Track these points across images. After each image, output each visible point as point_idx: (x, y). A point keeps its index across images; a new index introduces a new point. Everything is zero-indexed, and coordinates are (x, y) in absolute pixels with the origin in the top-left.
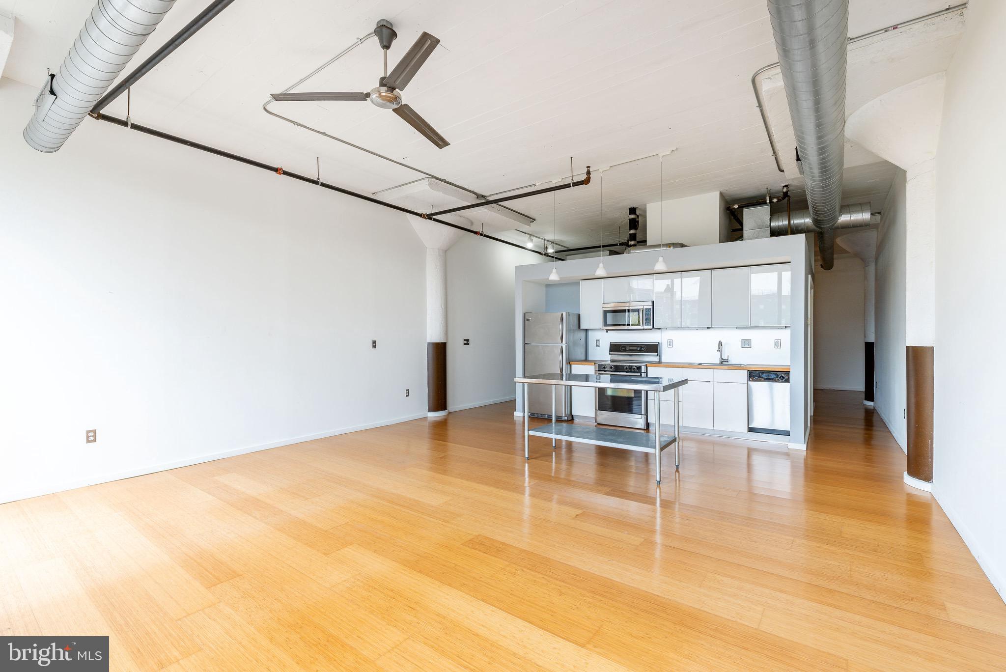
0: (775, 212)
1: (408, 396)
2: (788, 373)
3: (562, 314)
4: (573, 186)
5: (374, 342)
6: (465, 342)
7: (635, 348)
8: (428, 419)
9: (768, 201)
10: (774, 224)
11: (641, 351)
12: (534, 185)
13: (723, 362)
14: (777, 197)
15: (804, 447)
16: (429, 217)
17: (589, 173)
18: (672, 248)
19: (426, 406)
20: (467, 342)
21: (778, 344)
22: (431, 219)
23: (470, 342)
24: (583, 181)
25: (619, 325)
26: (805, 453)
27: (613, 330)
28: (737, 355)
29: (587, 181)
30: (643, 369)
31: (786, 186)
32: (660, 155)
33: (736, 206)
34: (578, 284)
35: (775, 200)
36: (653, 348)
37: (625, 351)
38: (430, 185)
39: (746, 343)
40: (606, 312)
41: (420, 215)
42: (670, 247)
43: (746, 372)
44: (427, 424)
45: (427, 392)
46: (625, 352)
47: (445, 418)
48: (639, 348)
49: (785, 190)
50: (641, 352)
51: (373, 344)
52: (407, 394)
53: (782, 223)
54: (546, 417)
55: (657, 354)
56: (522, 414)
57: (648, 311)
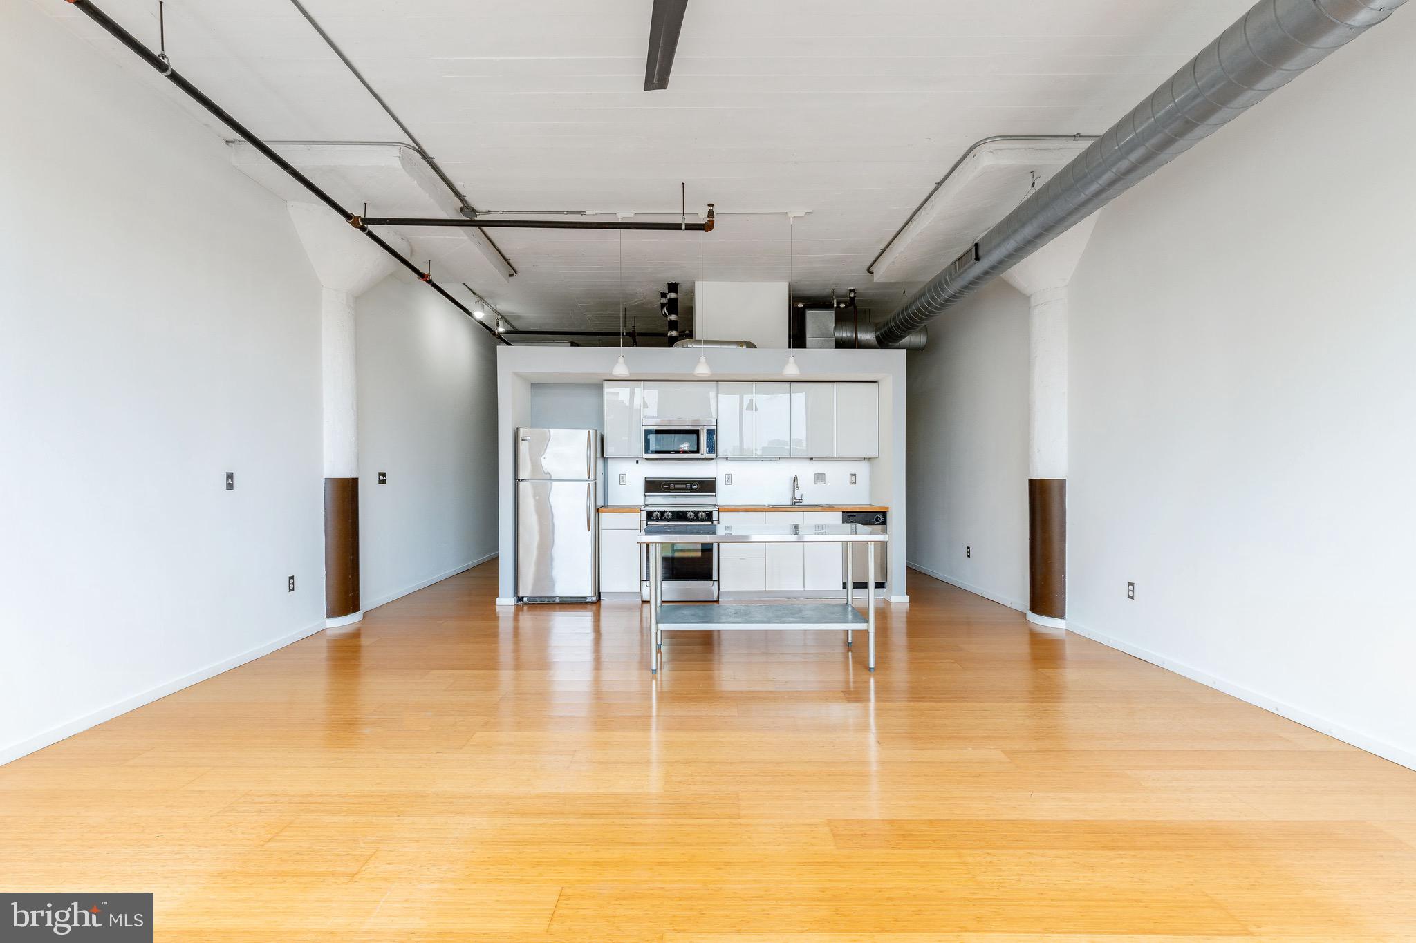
0: (840, 320)
1: (293, 590)
2: (884, 514)
3: (589, 432)
4: (686, 229)
5: (230, 476)
6: (381, 478)
7: (684, 486)
8: (328, 632)
9: (835, 306)
10: (837, 335)
11: (692, 490)
12: (582, 213)
13: (796, 502)
14: (845, 303)
15: (906, 599)
16: (362, 224)
17: (711, 214)
18: (744, 347)
19: (323, 609)
20: (383, 478)
21: (854, 479)
22: (363, 229)
23: (388, 478)
24: (701, 225)
25: (669, 452)
26: (908, 606)
27: (656, 459)
28: (809, 493)
29: (707, 227)
30: (715, 516)
31: (853, 290)
32: (790, 215)
33: (800, 305)
34: (598, 387)
35: (842, 305)
36: (707, 486)
37: (668, 490)
38: (402, 159)
39: (820, 478)
40: (647, 432)
41: (348, 216)
42: (742, 346)
43: (840, 514)
44: (323, 643)
45: (325, 578)
46: (669, 492)
47: (358, 626)
48: (688, 486)
49: (852, 295)
50: (691, 492)
51: (227, 480)
52: (291, 587)
53: (845, 334)
54: (557, 601)
55: (714, 494)
56: (512, 601)
57: (711, 433)
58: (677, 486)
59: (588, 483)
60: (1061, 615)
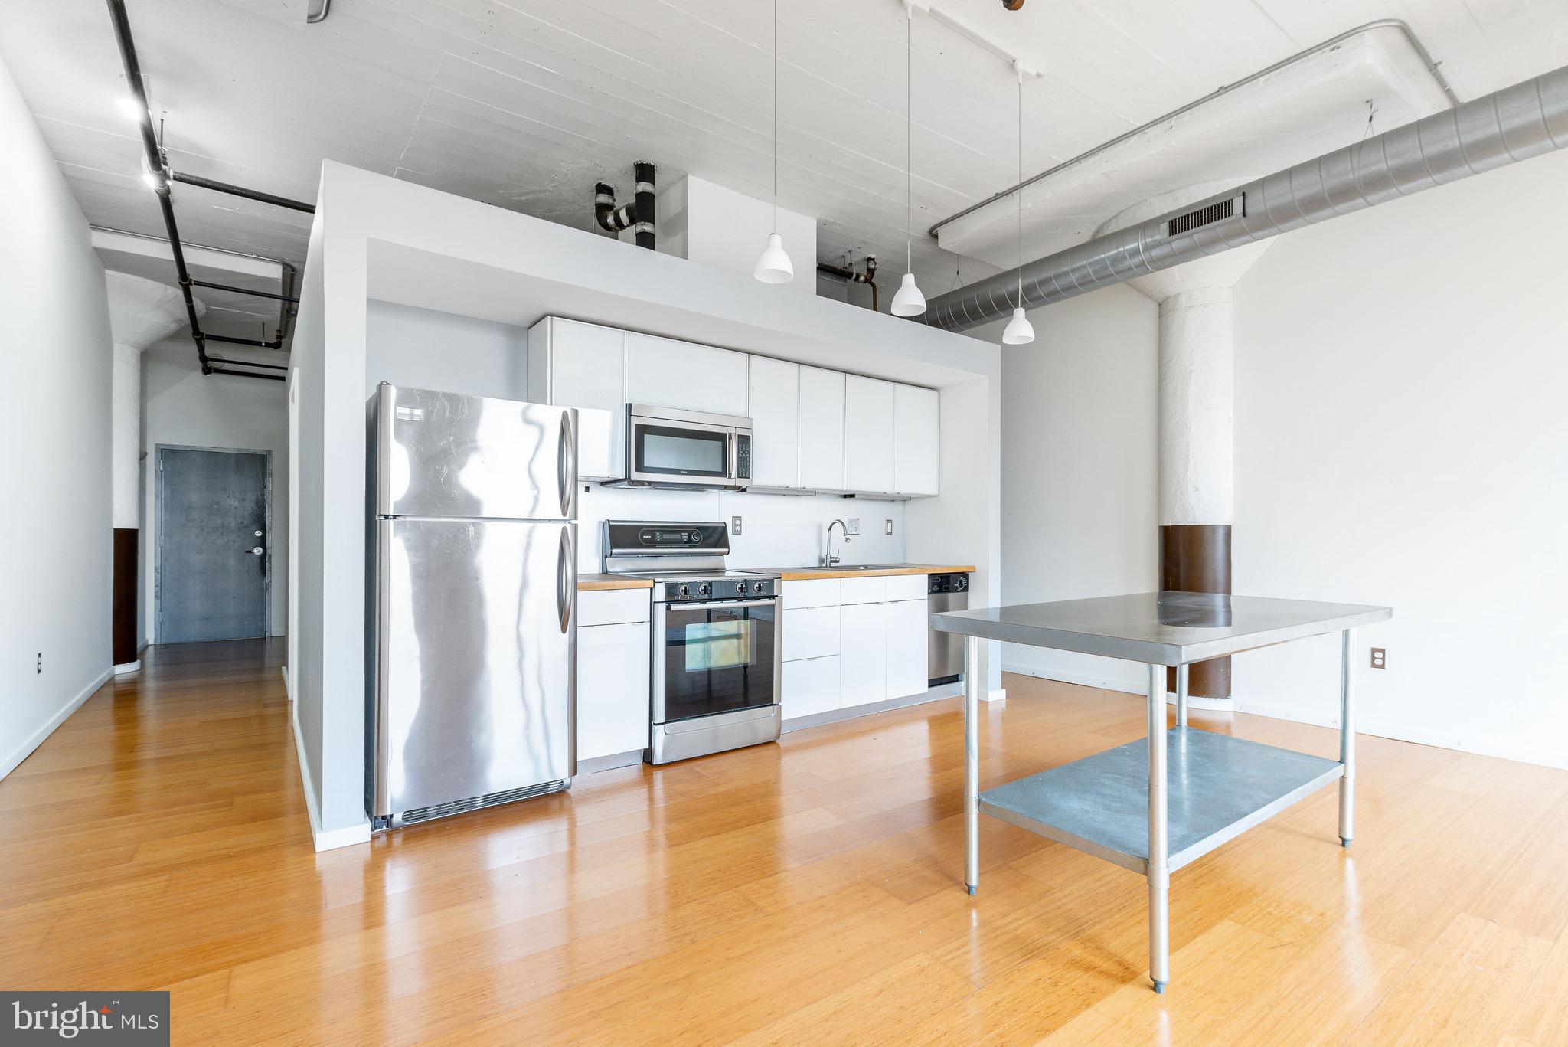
2: (967, 575)
3: (566, 416)
7: (678, 537)
11: (690, 543)
15: (1002, 696)
26: (1005, 704)
31: (873, 260)
32: (1020, 67)
36: (713, 537)
37: (652, 543)
40: (641, 431)
43: (928, 579)
46: (654, 547)
48: (685, 536)
49: (871, 265)
50: (690, 547)
54: (480, 804)
55: (727, 550)
56: (362, 831)
57: (745, 441)
58: (666, 537)
59: (561, 526)
60: (1227, 694)
